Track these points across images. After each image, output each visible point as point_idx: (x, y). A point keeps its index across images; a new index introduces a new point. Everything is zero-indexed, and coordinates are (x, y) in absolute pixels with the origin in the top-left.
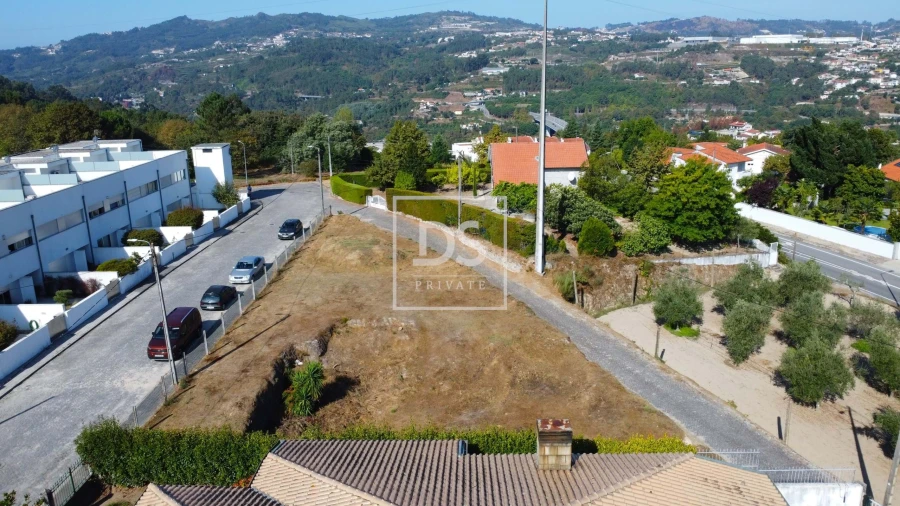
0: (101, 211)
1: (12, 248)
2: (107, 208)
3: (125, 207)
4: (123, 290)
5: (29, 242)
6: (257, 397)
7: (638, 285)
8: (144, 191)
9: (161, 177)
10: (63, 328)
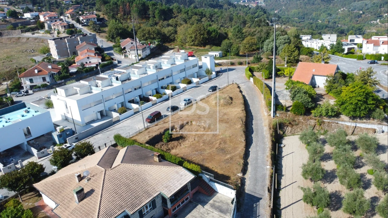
0: (163, 79)
1: (135, 89)
2: (165, 78)
3: (172, 77)
4: (157, 102)
5: (140, 88)
6: (155, 136)
7: (315, 128)
8: (179, 72)
9: (186, 67)
10: (138, 110)
